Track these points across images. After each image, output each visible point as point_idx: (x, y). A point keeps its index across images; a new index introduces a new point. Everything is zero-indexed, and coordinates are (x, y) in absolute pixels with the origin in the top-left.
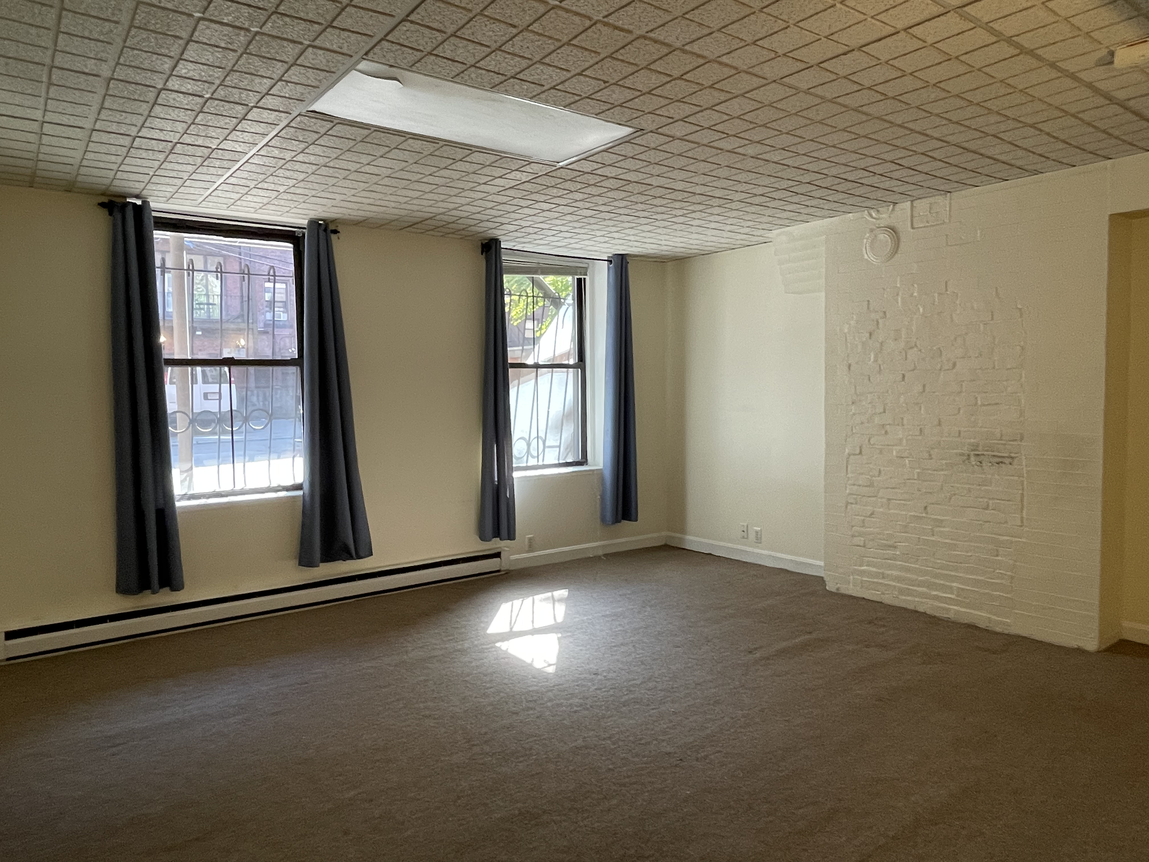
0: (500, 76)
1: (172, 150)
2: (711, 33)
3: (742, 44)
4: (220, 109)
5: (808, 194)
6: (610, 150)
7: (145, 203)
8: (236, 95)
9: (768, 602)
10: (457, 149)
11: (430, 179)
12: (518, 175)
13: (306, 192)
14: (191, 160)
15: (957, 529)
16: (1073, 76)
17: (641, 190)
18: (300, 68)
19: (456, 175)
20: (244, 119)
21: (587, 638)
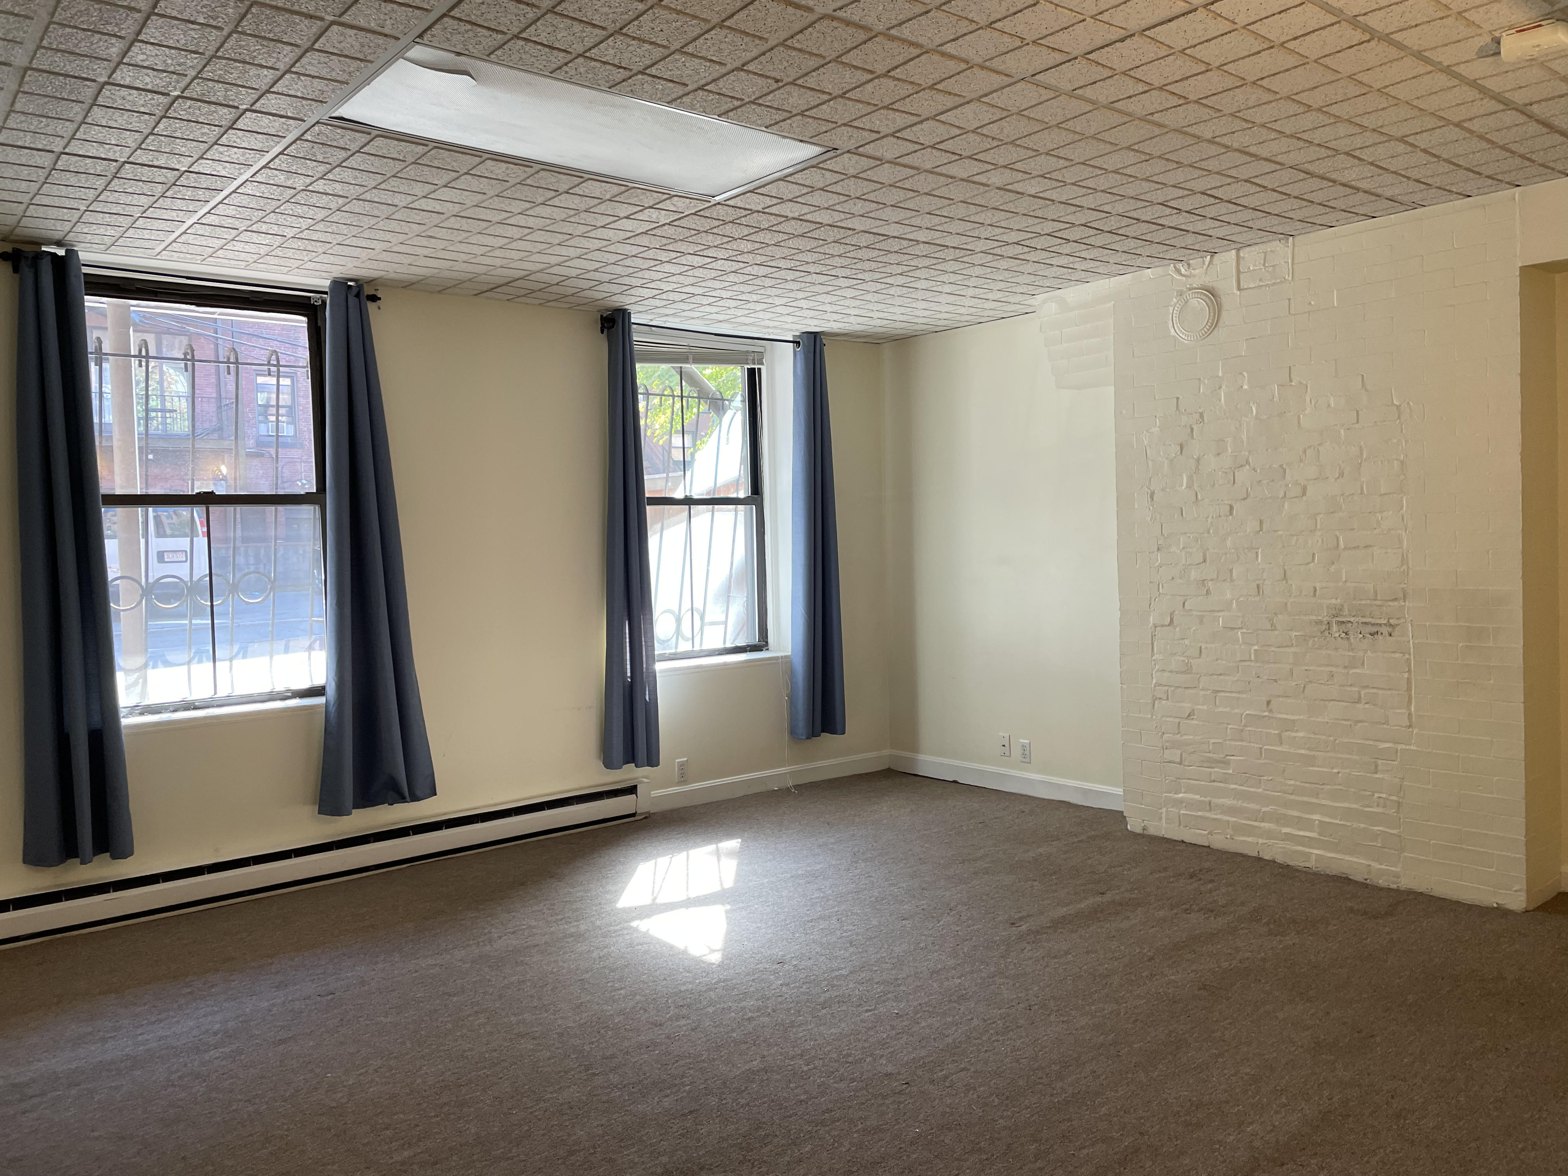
0: (621, 70)
1: (116, 173)
2: (927, 12)
3: (974, 26)
4: (194, 113)
5: (1084, 241)
6: (788, 179)
7: (71, 253)
8: (219, 92)
9: (1040, 850)
10: (561, 176)
11: (521, 220)
12: (654, 214)
13: (329, 238)
14: (146, 188)
15: (1315, 734)
16: (1448, 70)
17: (838, 237)
18: (320, 54)
19: (559, 214)
20: (231, 128)
21: (768, 909)
